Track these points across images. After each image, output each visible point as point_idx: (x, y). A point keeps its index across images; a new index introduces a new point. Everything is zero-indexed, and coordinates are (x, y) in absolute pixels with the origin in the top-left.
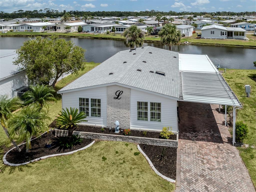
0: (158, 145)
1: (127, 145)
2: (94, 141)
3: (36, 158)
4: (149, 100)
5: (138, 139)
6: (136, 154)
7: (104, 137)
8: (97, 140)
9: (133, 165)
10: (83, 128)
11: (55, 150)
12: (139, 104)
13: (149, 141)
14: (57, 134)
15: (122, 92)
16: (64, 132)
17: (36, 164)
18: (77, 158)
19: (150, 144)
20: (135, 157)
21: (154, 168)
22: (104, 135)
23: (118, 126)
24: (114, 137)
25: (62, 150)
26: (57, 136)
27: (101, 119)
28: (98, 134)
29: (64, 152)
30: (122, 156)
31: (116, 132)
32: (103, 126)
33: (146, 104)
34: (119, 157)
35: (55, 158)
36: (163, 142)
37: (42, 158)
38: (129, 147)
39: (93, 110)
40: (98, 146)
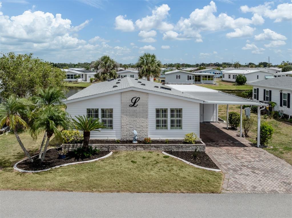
0: (184, 150)
2: (111, 153)
4: (169, 106)
5: (162, 146)
6: (165, 157)
12: (158, 110)
13: (174, 147)
15: (138, 98)
22: (122, 146)
23: (136, 136)
24: (134, 147)
25: (80, 160)
27: (114, 131)
28: (115, 144)
29: (83, 160)
31: (134, 142)
32: (116, 139)
36: (189, 147)
38: (153, 153)
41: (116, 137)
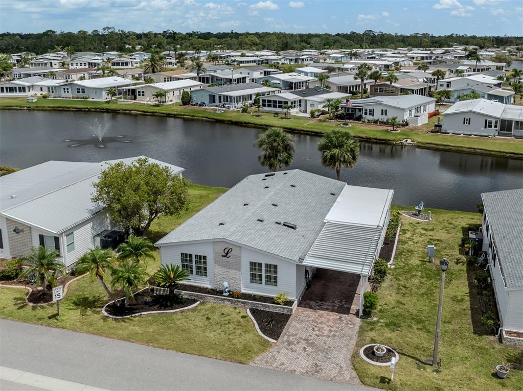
0: (271, 310)
1: (235, 308)
2: (199, 302)
3: (136, 313)
4: (264, 261)
5: (249, 303)
6: (243, 317)
7: (209, 298)
8: (202, 301)
9: (237, 326)
10: (185, 287)
11: (156, 307)
12: (252, 264)
13: (261, 306)
14: (156, 292)
15: (231, 250)
16: (164, 291)
17: (137, 318)
18: (179, 316)
19: (262, 309)
20: (241, 320)
21: (259, 330)
22: (210, 297)
23: (226, 288)
24: (222, 299)
25: (163, 308)
26: (157, 295)
27: (207, 279)
28: (203, 294)
29: (165, 309)
30: (228, 318)
31: (224, 294)
32: (210, 287)
33: (260, 265)
34: (224, 319)
35: (157, 314)
36: (276, 307)
37: (142, 313)
38: (237, 310)
39: (198, 268)
40: (203, 307)
41: (210, 284)
